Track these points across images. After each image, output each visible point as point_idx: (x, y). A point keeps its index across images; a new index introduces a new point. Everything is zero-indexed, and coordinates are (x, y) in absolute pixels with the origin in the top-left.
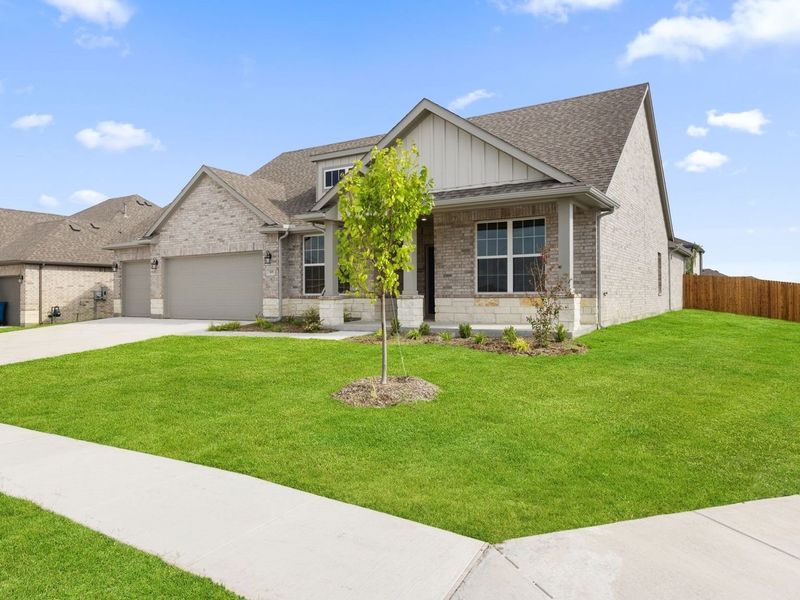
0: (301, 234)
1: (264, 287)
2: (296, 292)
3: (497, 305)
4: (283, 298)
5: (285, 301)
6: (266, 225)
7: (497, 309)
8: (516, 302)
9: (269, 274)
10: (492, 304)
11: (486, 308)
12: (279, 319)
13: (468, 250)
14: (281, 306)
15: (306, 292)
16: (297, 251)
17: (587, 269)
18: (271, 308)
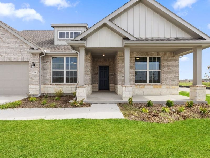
0: (50, 56)
1: (30, 79)
2: (48, 82)
3: (144, 88)
4: (42, 85)
5: (42, 86)
6: (33, 49)
7: (144, 90)
8: (151, 87)
9: (33, 73)
10: (142, 87)
11: (140, 89)
12: (39, 95)
13: (132, 67)
14: (40, 89)
15: (53, 82)
16: (48, 63)
17: (176, 76)
18: (34, 90)
